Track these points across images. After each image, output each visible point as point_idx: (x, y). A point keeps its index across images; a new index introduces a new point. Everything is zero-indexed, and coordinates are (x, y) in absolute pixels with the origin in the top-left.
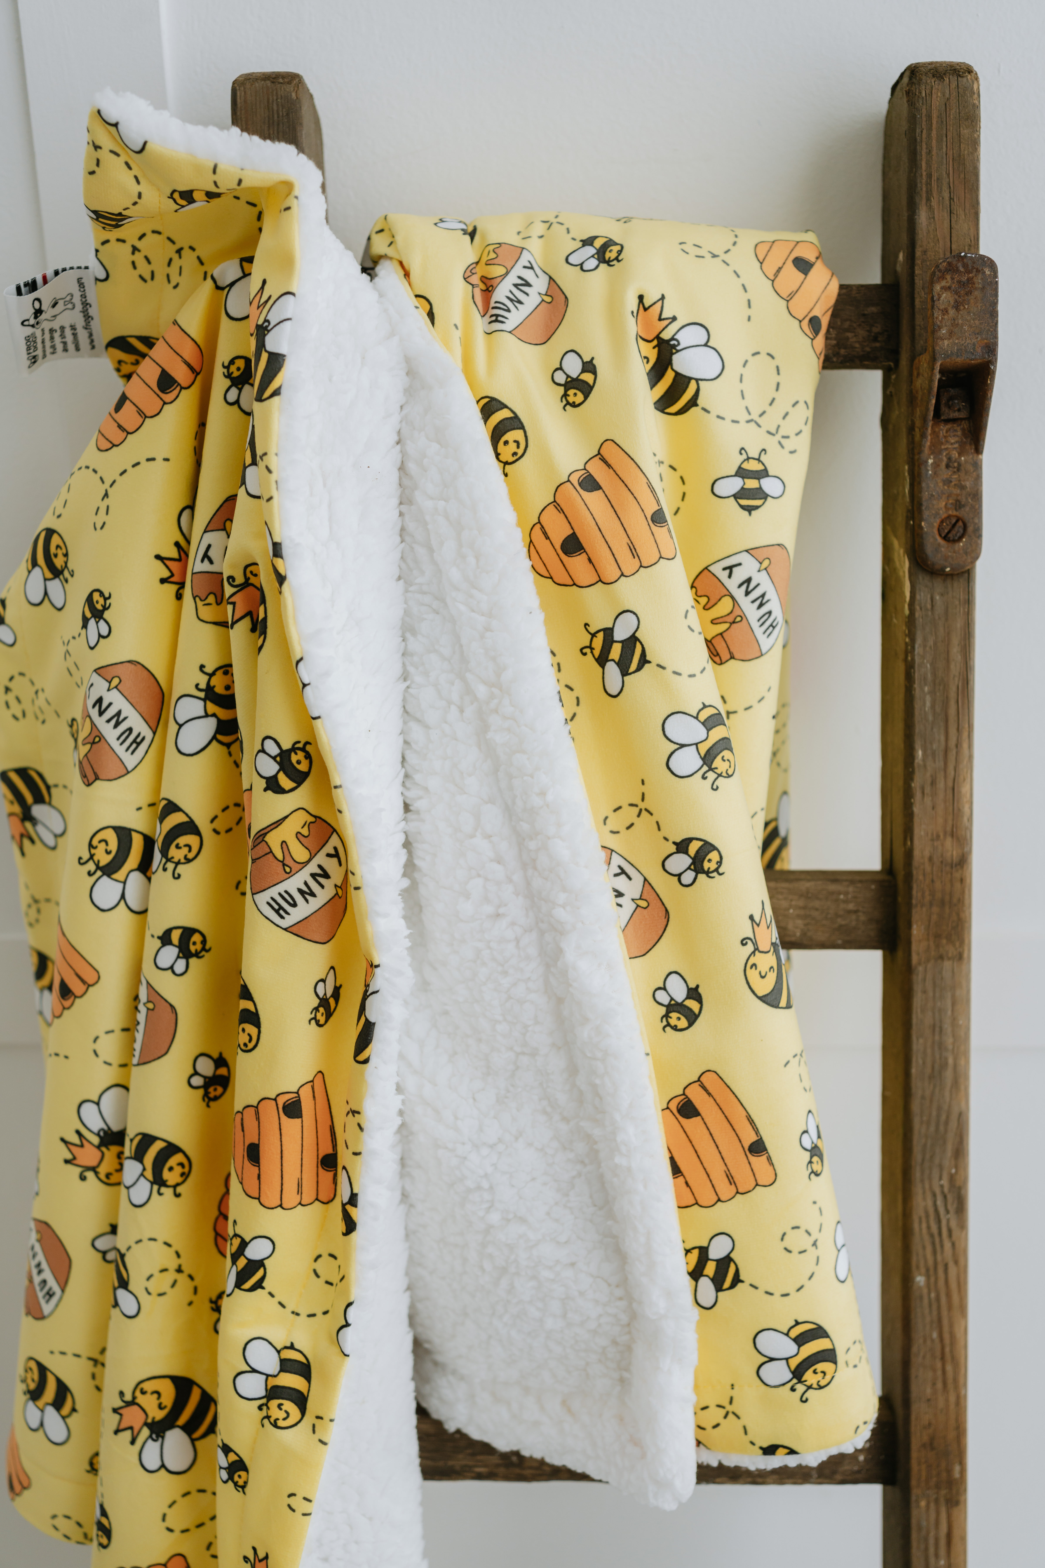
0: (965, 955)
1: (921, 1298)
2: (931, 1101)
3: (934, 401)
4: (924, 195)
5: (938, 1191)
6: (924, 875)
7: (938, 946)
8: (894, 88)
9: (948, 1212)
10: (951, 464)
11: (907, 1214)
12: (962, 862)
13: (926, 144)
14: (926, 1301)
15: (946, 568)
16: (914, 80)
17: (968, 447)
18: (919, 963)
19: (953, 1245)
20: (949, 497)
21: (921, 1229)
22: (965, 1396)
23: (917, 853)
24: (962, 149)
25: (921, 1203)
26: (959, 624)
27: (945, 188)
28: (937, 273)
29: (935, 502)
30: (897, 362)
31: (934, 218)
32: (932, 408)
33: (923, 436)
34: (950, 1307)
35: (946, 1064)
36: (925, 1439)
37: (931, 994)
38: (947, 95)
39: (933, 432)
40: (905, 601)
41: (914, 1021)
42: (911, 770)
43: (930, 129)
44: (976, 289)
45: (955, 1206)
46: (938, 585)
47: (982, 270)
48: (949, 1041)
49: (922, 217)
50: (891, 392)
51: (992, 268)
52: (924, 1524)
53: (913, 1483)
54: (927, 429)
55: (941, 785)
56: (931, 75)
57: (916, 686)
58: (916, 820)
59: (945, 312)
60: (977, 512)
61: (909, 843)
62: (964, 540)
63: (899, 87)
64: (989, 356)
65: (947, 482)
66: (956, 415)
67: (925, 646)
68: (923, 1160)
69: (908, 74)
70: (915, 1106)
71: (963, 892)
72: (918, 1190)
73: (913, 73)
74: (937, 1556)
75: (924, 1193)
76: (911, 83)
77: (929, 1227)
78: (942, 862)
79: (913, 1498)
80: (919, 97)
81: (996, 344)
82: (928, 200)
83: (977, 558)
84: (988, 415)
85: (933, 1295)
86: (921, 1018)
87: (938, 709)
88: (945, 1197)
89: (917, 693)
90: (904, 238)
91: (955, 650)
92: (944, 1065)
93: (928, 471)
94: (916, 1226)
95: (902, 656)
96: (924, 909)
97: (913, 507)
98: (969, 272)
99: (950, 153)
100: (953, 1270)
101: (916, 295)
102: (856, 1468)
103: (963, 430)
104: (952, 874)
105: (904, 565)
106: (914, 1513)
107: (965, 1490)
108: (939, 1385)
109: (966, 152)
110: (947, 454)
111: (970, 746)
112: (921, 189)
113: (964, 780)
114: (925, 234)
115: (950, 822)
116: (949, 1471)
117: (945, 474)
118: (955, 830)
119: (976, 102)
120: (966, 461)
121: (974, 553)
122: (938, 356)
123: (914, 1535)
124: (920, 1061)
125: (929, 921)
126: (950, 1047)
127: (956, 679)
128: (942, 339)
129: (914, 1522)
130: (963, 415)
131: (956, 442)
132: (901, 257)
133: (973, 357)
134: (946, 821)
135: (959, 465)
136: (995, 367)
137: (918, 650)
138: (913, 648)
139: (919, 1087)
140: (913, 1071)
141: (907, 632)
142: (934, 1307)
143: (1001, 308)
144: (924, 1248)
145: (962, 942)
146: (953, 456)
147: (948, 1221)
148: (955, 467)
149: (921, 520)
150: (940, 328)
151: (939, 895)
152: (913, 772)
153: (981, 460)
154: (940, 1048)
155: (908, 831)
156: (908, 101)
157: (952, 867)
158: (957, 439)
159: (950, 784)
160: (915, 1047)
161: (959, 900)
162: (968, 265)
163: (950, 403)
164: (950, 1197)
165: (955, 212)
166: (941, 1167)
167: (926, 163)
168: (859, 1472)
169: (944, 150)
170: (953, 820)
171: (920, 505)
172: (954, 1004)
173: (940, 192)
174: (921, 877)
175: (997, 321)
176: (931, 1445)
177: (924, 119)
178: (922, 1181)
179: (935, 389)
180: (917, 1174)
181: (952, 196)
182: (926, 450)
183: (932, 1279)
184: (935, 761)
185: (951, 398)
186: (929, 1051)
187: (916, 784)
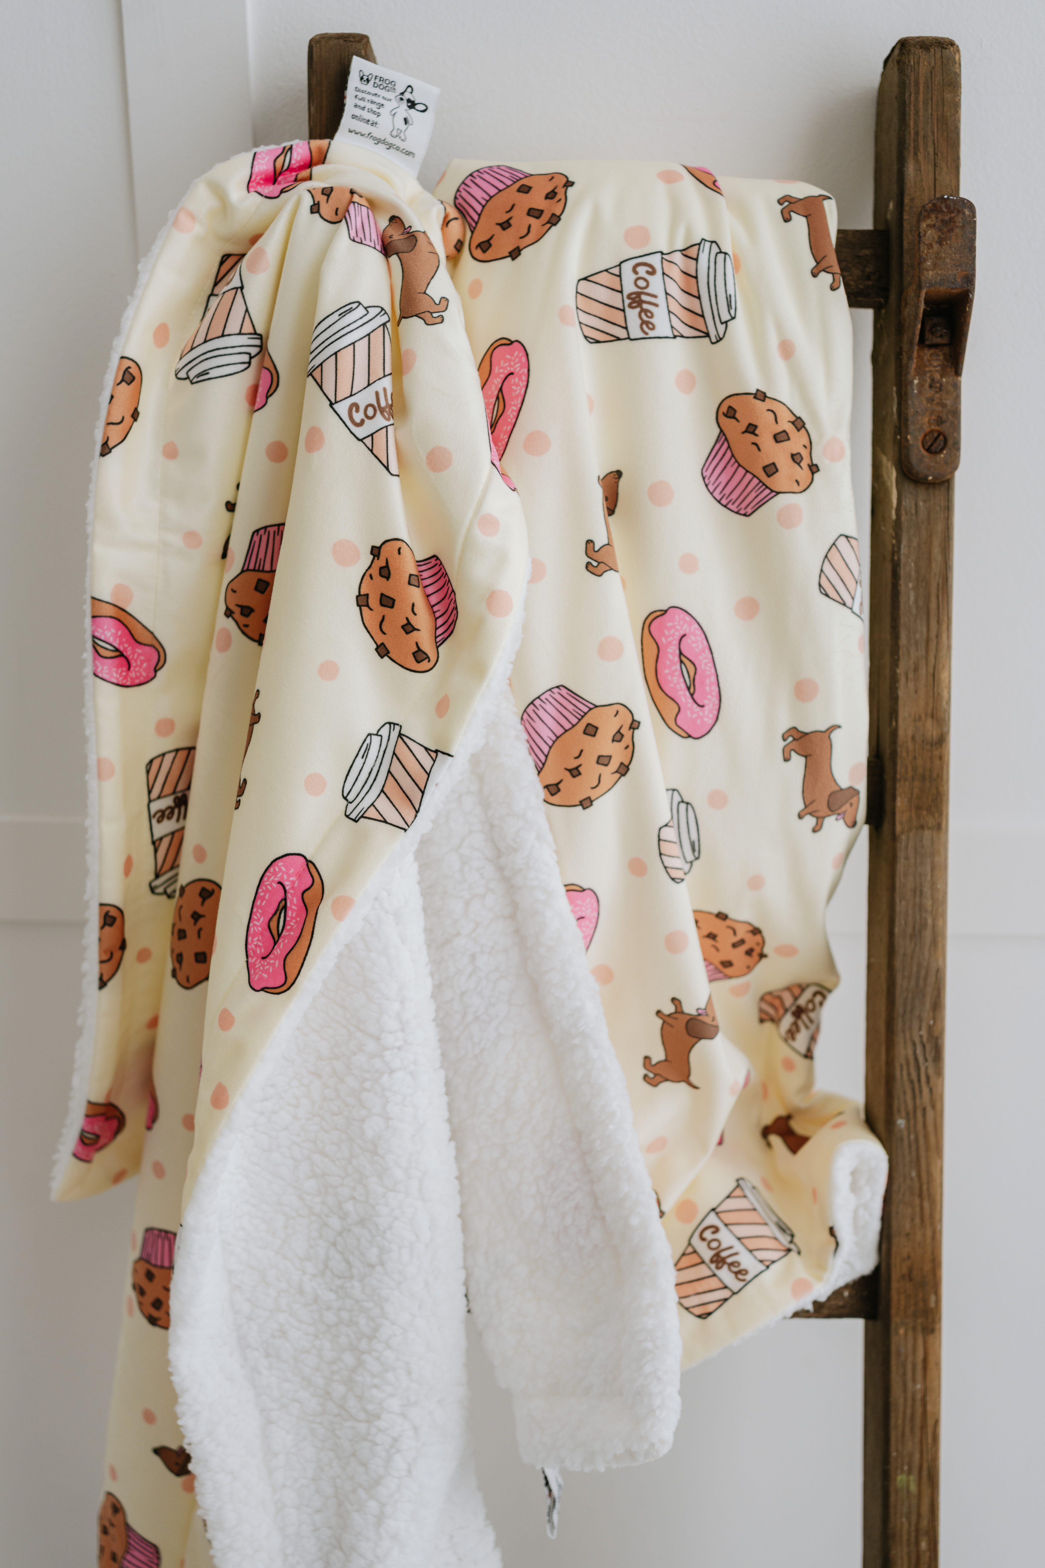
0: (943, 825)
1: (902, 1139)
2: (912, 958)
3: (919, 326)
4: (912, 150)
5: (917, 1041)
6: (907, 752)
7: (919, 817)
8: (886, 62)
9: (926, 1060)
10: (934, 385)
11: (890, 1063)
12: (941, 741)
13: (914, 106)
14: (906, 1142)
15: (929, 476)
16: (904, 51)
17: (949, 370)
18: (903, 832)
19: (931, 1090)
20: (932, 413)
21: (902, 1076)
22: (941, 1232)
23: (901, 732)
24: (945, 111)
25: (903, 1052)
26: (940, 527)
27: (930, 144)
28: (924, 213)
29: (919, 418)
30: (887, 298)
31: (920, 170)
32: (918, 332)
33: (910, 358)
34: (927, 1148)
35: (926, 924)
36: (905, 1270)
37: (912, 860)
38: (933, 64)
39: (919, 356)
40: (892, 507)
41: (898, 885)
42: (896, 657)
43: (917, 93)
44: (957, 227)
45: (933, 1054)
46: (922, 493)
47: (963, 210)
48: (928, 903)
49: (910, 169)
50: (881, 325)
51: (971, 209)
52: (903, 1350)
53: (893, 1311)
54: (913, 352)
55: (923, 671)
56: (918, 47)
57: (902, 582)
58: (901, 702)
59: (930, 246)
60: (956, 427)
61: (894, 723)
62: (945, 452)
63: (891, 59)
64: (968, 285)
65: (931, 400)
66: (938, 340)
67: (909, 547)
68: (905, 1012)
69: (899, 46)
70: (898, 963)
71: (942, 768)
72: (899, 1040)
73: (904, 45)
74: (914, 1380)
75: (905, 1042)
76: (901, 53)
77: (909, 1074)
78: (923, 741)
79: (893, 1326)
80: (908, 65)
81: (974, 275)
82: (916, 154)
83: (956, 468)
84: (966, 340)
85: (912, 1137)
86: (904, 881)
87: (921, 603)
88: (924, 1046)
89: (902, 588)
90: (894, 188)
91: (936, 550)
92: (924, 925)
93: (913, 390)
94: (898, 1073)
95: (889, 557)
96: (907, 783)
97: (900, 423)
98: (951, 212)
99: (935, 114)
100: (930, 1114)
101: (905, 238)
102: (841, 1303)
103: (944, 355)
104: (932, 752)
105: (892, 475)
106: (894, 1340)
107: (940, 1319)
108: (917, 1221)
109: (949, 114)
110: (930, 376)
111: (949, 637)
112: (910, 145)
113: (944, 666)
114: (913, 184)
115: (931, 705)
116: (925, 1301)
117: (929, 393)
118: (935, 711)
119: (957, 70)
120: (947, 382)
121: (953, 463)
122: (923, 284)
123: (894, 1361)
124: (903, 922)
125: (912, 794)
126: (930, 909)
127: (937, 577)
128: (927, 270)
129: (893, 1348)
130: (944, 341)
131: (939, 365)
132: (891, 206)
133: (954, 286)
134: (927, 704)
135: (941, 385)
136: (973, 296)
137: (904, 550)
138: (899, 548)
139: (903, 945)
140: (897, 930)
141: (894, 535)
142: (914, 1148)
143: (978, 244)
144: (905, 1093)
145: (941, 814)
146: (936, 377)
147: (927, 1068)
148: (937, 387)
149: (907, 433)
150: (925, 260)
151: (920, 771)
152: (898, 660)
153: (960, 382)
154: (920, 910)
155: (894, 713)
156: (898, 69)
157: (932, 745)
158: (939, 363)
159: (931, 670)
160: (898, 908)
161: (938, 776)
162: (950, 206)
163: (934, 330)
164: (928, 1047)
165: (939, 166)
166: (920, 1019)
167: (914, 123)
168: (843, 1307)
169: (930, 111)
170: (933, 703)
171: (907, 419)
172: (933, 870)
173: (926, 147)
174: (904, 754)
175: (975, 255)
176: (909, 1276)
177: (913, 84)
178: (904, 1031)
179: (921, 315)
180: (899, 1024)
181: (936, 152)
182: (912, 371)
183: (912, 1122)
184: (917, 650)
185: (934, 326)
186: (910, 912)
187: (900, 671)
